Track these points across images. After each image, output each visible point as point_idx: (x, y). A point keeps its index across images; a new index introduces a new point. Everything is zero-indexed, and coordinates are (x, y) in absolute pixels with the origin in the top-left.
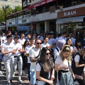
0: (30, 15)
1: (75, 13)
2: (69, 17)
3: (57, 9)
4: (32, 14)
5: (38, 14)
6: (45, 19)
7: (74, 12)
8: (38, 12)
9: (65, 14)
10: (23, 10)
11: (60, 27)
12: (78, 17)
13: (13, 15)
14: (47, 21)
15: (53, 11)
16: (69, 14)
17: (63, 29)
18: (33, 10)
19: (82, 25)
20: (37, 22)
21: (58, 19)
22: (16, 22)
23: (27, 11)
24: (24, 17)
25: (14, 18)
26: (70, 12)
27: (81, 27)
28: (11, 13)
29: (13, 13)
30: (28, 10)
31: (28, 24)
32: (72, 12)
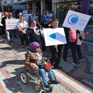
17: (59, 8)
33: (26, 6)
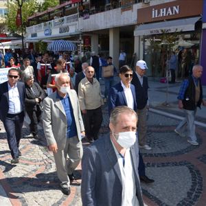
0: (76, 17)
1: (177, 11)
2: (163, 21)
3: (136, 3)
4: (82, 15)
5: (94, 13)
6: (109, 26)
7: (174, 8)
8: (94, 8)
9: (155, 14)
10: (62, 5)
11: (142, 42)
12: (183, 20)
13: (40, 16)
14: (115, 29)
15: (127, 7)
16: (163, 12)
17: (150, 47)
18: (84, 4)
19: (191, 39)
20: (91, 32)
21: (138, 24)
22: (47, 32)
23: (70, 8)
24: (63, 20)
25: (42, 24)
26: (165, 9)
27: (189, 44)
28: (36, 11)
29: (39, 11)
30: (73, 5)
31: (73, 38)
32: (169, 9)
33: (77, 44)
